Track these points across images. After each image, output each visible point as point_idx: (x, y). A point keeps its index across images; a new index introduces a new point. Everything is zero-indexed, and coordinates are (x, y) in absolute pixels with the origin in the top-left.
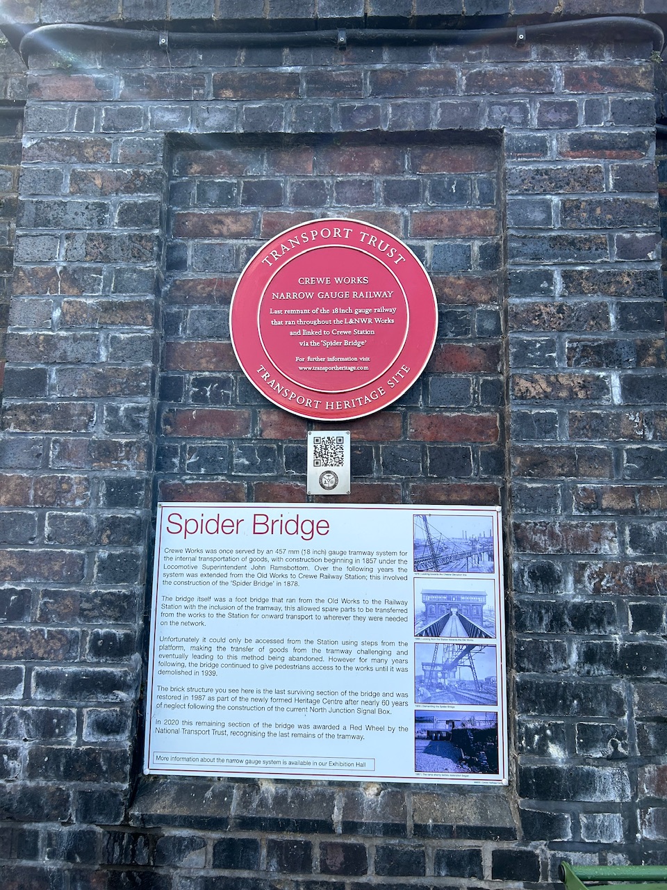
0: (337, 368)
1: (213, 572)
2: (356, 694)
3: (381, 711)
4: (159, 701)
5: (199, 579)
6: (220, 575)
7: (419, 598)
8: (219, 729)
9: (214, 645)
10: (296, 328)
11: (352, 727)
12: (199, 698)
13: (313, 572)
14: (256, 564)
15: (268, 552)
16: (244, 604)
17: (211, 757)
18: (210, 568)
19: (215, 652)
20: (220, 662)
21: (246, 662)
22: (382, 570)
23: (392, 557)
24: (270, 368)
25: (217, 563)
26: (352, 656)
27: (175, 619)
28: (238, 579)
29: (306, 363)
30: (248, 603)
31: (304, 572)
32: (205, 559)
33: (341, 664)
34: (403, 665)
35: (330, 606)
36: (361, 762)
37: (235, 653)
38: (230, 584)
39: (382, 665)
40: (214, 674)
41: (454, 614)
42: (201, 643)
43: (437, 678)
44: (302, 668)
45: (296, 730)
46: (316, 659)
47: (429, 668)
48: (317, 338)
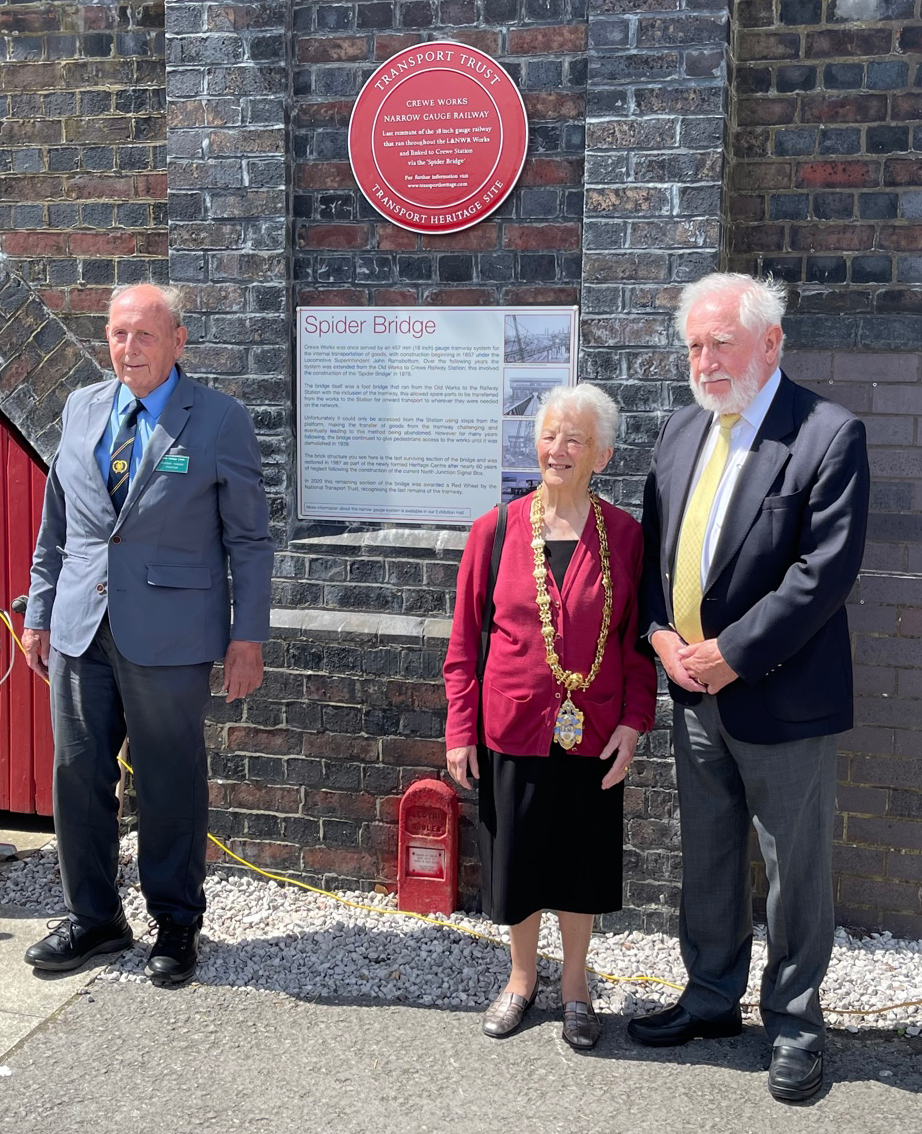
0: (440, 185)
1: (343, 364)
2: (457, 460)
3: (476, 473)
4: (307, 465)
5: (332, 370)
6: (349, 367)
7: (508, 384)
8: (353, 486)
9: (347, 423)
10: (405, 148)
11: (453, 485)
12: (337, 463)
13: (422, 364)
14: (377, 358)
15: (386, 348)
16: (369, 390)
17: (347, 507)
18: (341, 361)
19: (347, 428)
20: (351, 435)
21: (372, 435)
22: (478, 362)
23: (486, 352)
24: (384, 187)
25: (346, 358)
26: (453, 431)
27: (316, 402)
28: (363, 371)
29: (414, 181)
30: (372, 389)
31: (416, 364)
32: (337, 354)
33: (445, 437)
34: (494, 438)
35: (436, 392)
36: (461, 510)
37: (362, 429)
38: (357, 374)
39: (477, 437)
40: (347, 444)
41: (535, 397)
42: (336, 421)
43: (520, 447)
44: (415, 440)
45: (411, 487)
46: (426, 433)
47: (514, 440)
48: (423, 158)
